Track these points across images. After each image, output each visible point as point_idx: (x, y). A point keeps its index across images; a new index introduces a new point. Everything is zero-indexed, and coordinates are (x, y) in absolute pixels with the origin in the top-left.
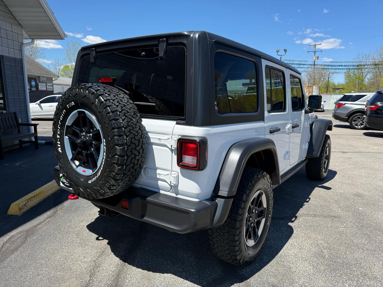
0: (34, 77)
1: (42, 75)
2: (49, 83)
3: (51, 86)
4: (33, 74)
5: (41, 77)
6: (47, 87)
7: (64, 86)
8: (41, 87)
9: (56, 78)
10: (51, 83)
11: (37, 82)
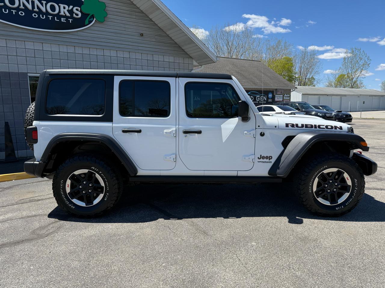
0: (272, 90)
1: (279, 88)
2: (286, 94)
3: (288, 97)
4: (270, 87)
5: (279, 89)
6: (284, 98)
7: (321, 96)
8: (278, 98)
9: (294, 90)
10: (289, 94)
11: (274, 95)
